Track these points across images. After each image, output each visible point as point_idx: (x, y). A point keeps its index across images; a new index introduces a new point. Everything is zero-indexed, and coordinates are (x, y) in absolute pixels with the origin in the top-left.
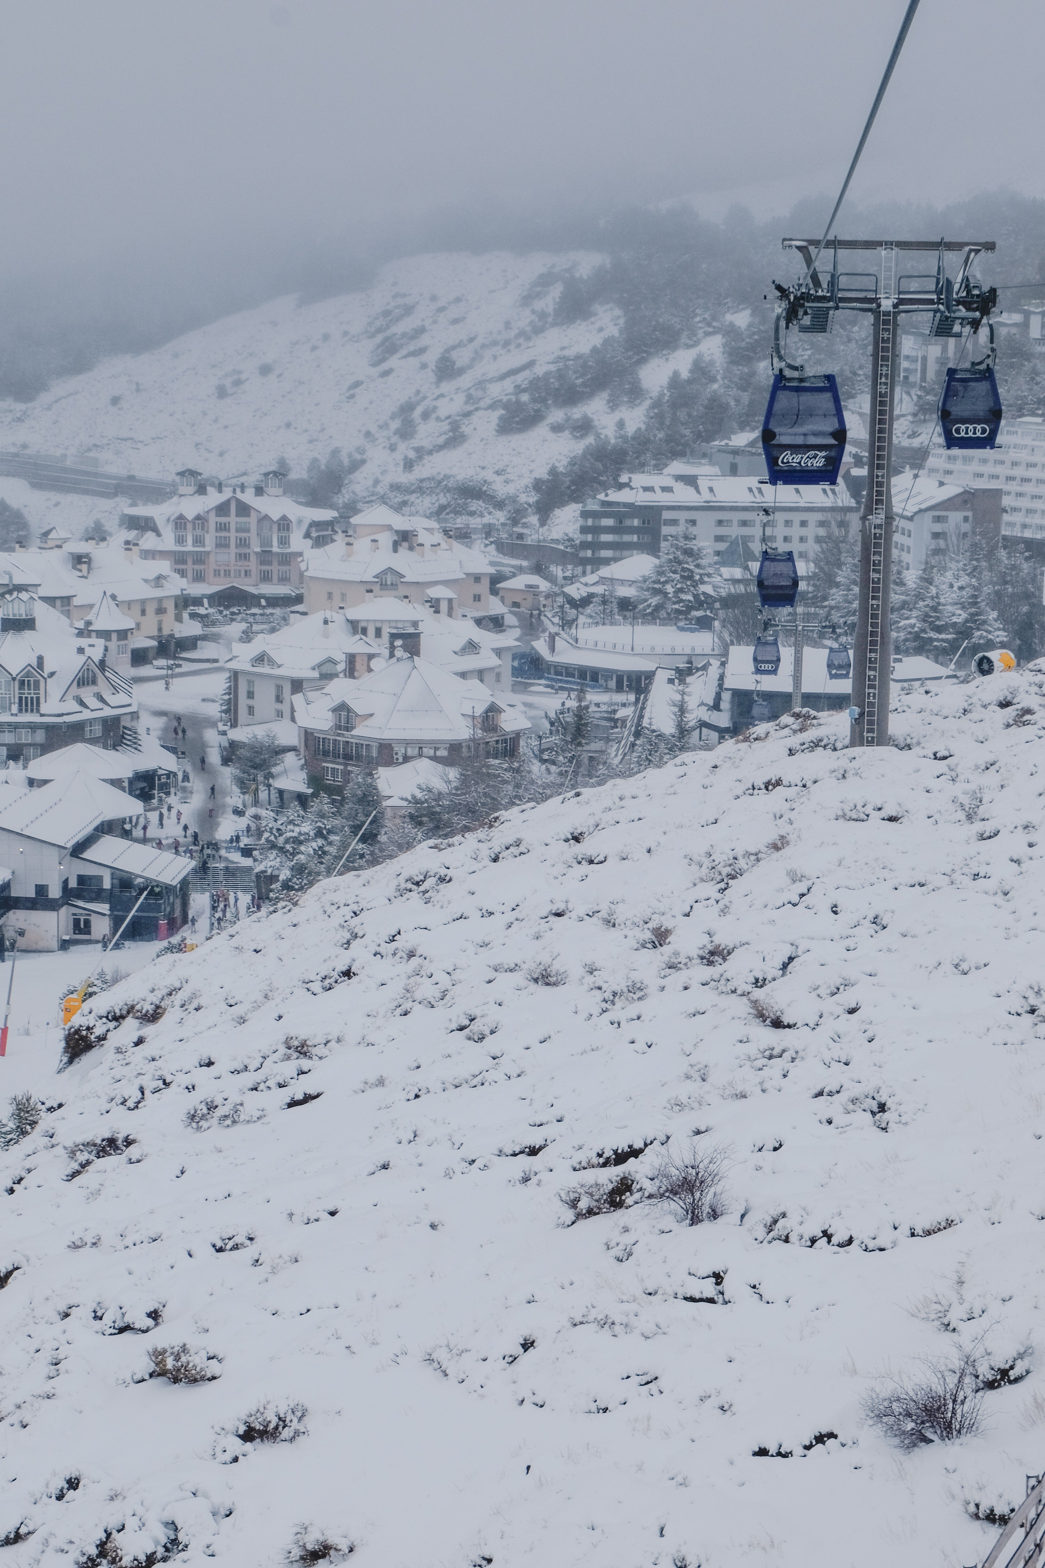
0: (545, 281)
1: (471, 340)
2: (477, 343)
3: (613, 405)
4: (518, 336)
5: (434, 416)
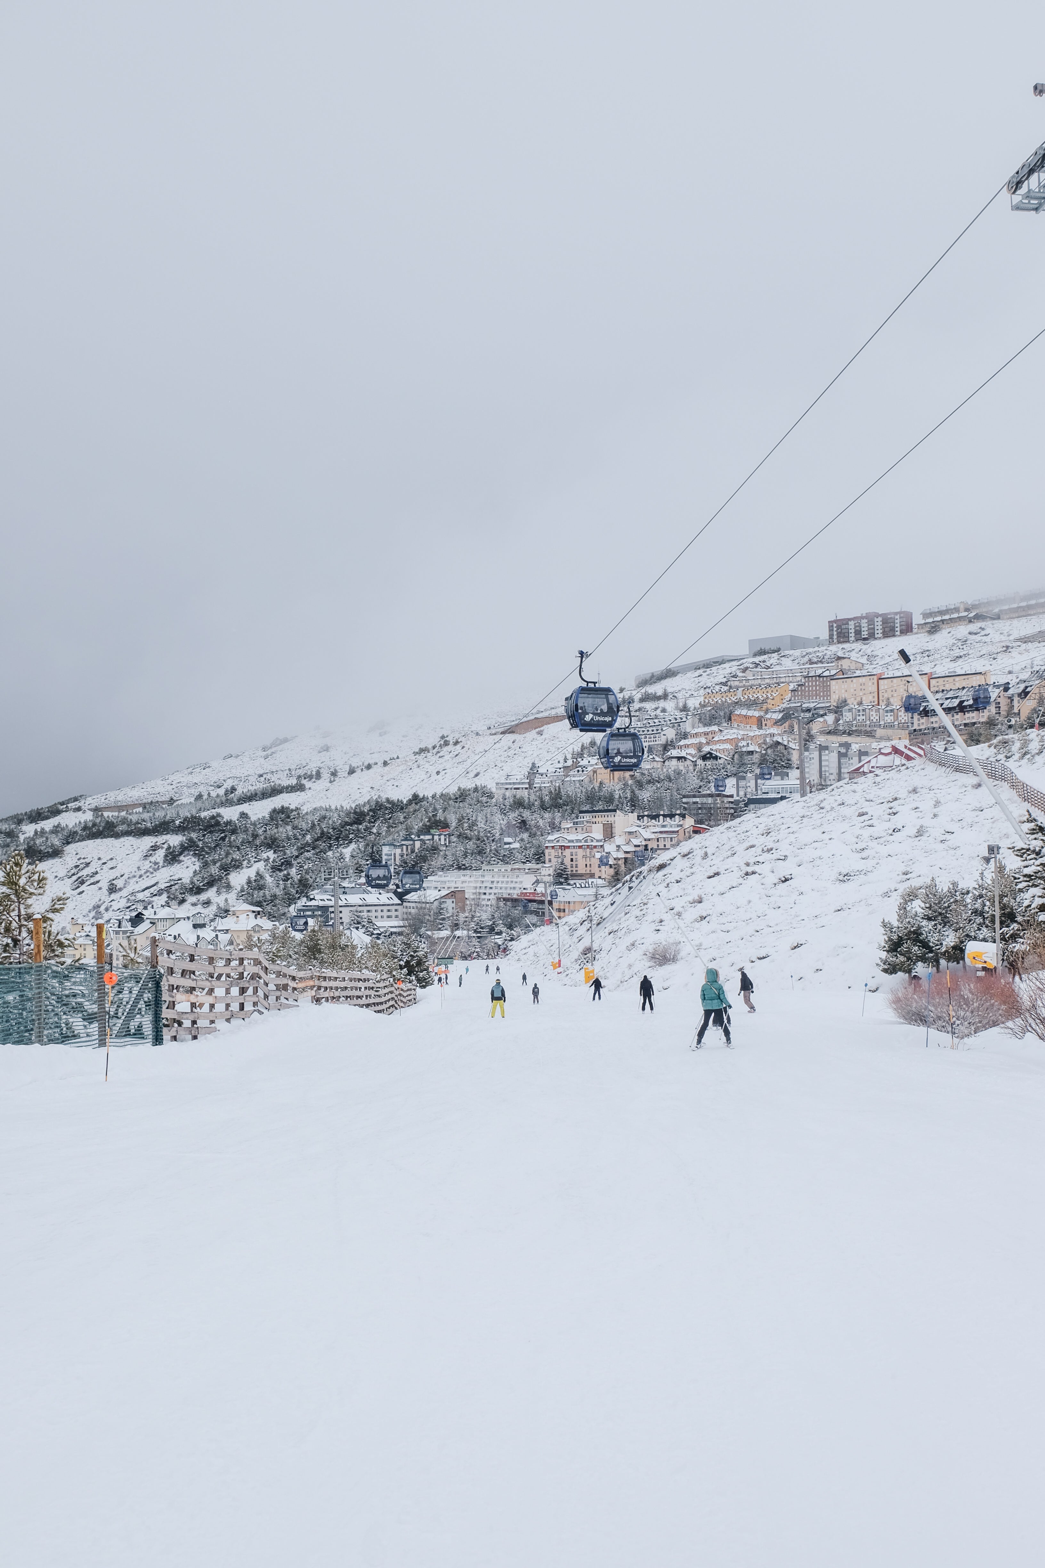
0: (155, 848)
1: (122, 876)
2: (126, 877)
3: (219, 893)
4: (145, 873)
5: (111, 909)
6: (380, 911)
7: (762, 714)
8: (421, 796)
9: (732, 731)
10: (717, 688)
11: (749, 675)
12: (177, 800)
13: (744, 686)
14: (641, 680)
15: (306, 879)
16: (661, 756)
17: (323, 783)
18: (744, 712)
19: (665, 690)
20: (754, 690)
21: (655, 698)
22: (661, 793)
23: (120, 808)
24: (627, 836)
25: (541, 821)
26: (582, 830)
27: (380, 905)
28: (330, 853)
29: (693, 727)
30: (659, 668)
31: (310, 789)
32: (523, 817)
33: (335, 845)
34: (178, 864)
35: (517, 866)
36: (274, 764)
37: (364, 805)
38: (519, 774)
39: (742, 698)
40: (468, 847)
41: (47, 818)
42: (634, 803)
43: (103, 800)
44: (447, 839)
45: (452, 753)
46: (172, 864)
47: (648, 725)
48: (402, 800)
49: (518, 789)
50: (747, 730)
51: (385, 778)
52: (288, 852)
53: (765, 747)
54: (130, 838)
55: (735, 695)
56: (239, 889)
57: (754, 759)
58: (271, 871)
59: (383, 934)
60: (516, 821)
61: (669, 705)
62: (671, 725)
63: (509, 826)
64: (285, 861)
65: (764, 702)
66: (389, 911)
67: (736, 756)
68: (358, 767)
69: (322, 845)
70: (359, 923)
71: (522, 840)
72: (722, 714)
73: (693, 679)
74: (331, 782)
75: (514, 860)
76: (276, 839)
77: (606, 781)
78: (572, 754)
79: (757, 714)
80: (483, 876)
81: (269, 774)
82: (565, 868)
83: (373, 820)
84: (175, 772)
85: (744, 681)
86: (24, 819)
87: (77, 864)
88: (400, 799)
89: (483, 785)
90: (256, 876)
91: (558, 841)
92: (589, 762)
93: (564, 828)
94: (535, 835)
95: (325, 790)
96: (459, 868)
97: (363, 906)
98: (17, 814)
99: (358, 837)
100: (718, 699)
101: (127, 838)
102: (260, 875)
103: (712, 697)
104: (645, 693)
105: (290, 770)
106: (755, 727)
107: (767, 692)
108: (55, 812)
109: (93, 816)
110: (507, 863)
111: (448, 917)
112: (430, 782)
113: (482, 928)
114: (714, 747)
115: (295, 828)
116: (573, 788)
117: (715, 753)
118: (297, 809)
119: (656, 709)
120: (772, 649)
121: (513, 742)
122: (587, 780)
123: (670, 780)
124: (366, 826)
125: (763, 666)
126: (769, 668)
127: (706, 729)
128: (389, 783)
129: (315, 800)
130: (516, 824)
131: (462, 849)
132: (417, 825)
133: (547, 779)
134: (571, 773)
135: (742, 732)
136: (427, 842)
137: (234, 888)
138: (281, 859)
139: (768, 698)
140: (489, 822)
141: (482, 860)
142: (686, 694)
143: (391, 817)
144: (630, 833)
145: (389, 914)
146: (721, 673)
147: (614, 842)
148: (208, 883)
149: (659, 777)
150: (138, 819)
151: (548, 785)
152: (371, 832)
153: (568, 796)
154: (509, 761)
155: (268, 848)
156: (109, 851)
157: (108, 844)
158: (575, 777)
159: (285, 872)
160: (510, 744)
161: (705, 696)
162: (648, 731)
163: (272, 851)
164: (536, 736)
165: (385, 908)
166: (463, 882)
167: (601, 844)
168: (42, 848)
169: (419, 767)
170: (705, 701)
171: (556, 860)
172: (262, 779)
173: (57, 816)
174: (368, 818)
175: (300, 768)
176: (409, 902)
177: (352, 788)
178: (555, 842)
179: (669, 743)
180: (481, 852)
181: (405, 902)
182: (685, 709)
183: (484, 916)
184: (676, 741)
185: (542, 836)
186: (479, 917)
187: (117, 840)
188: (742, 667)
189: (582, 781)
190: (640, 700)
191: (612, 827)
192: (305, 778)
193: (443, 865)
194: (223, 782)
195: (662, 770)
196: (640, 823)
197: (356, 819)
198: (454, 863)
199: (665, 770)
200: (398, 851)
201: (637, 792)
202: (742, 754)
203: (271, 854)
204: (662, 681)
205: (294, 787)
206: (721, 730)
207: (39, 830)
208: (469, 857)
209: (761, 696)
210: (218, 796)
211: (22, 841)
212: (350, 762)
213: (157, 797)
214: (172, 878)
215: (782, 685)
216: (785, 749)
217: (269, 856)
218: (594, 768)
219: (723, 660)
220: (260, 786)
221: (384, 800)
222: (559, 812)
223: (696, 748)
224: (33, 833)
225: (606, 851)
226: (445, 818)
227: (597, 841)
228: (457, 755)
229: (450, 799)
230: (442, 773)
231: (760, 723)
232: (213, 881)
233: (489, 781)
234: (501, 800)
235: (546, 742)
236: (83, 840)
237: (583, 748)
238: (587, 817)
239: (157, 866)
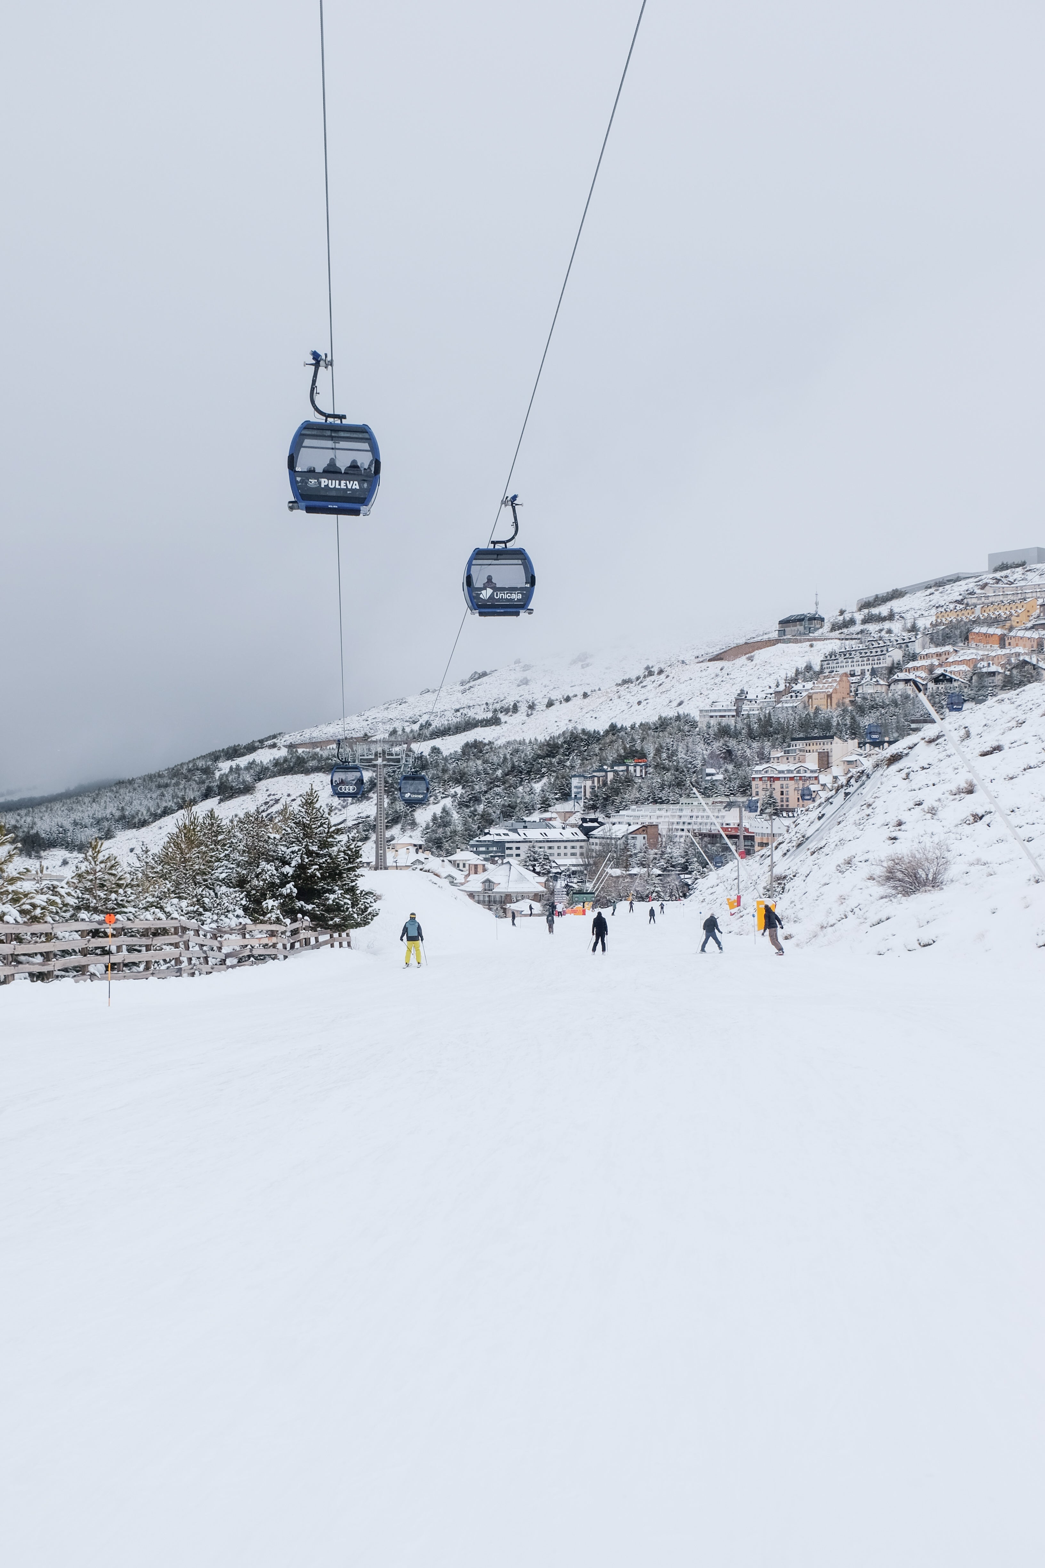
6: (562, 848)
7: (1006, 632)
8: (619, 726)
9: (969, 652)
10: (952, 606)
11: (989, 591)
12: (372, 736)
13: (983, 603)
14: (863, 603)
15: (488, 814)
16: (885, 679)
17: (520, 716)
18: (984, 630)
19: (891, 610)
20: (995, 607)
21: (880, 619)
22: (885, 720)
23: (314, 744)
24: (846, 766)
25: (748, 751)
26: (795, 759)
27: (563, 841)
28: (520, 789)
29: (924, 648)
30: (883, 590)
31: (506, 722)
32: (728, 747)
33: (526, 779)
34: (367, 801)
35: (719, 799)
36: (471, 699)
37: (559, 737)
38: (725, 700)
39: (981, 616)
40: (666, 778)
41: (243, 755)
42: (854, 731)
43: (298, 737)
44: (644, 771)
45: (656, 682)
46: (361, 801)
47: (871, 647)
48: (598, 732)
49: (724, 716)
50: (988, 650)
51: (584, 711)
52: (477, 787)
53: (1009, 668)
54: (320, 774)
55: (973, 613)
56: (424, 826)
57: (996, 681)
58: (458, 807)
59: (564, 873)
60: (720, 751)
61: (896, 626)
62: (898, 646)
63: (712, 756)
64: (473, 797)
65: (1008, 619)
66: (573, 847)
67: (975, 678)
68: (557, 700)
69: (512, 779)
70: (535, 860)
71: (726, 771)
72: (957, 632)
73: (924, 598)
74: (528, 715)
75: (716, 793)
76: (465, 774)
77: (823, 707)
78: (785, 680)
79: (999, 632)
80: (681, 810)
81: (465, 709)
82: (774, 802)
83: (567, 753)
84: (372, 708)
85: (983, 598)
86: (221, 756)
87: (267, 801)
88: (596, 730)
89: (686, 714)
90: (442, 813)
91: (766, 772)
92: (804, 687)
93: (774, 758)
94: (741, 765)
95: (521, 724)
96: (655, 802)
97: (544, 841)
98: (216, 751)
99: (551, 771)
100: (952, 618)
101: (317, 774)
102: (446, 811)
103: (946, 615)
104: (868, 614)
105: (487, 704)
106: (996, 646)
107: (1011, 608)
108: (251, 748)
109: (288, 752)
110: (709, 797)
111: (636, 854)
112: (630, 712)
113: (673, 866)
114: (949, 669)
115: (485, 762)
116: (785, 715)
117: (949, 675)
118: (490, 743)
119: (881, 631)
120: (1016, 563)
121: (721, 669)
122: (801, 706)
123: (896, 705)
124: (560, 759)
125: (1006, 582)
126: (1012, 583)
127: (939, 650)
128: (587, 715)
129: (510, 734)
130: (720, 754)
131: (659, 780)
132: (611, 755)
133: (756, 706)
134: (784, 698)
135: (981, 653)
136: (621, 773)
137: (419, 826)
138: (469, 795)
139: (1011, 615)
140: (690, 751)
141: (681, 793)
142: (915, 615)
143: (586, 750)
144: (849, 762)
145: (573, 851)
146: (956, 591)
147: (831, 773)
148: (393, 820)
149: (883, 702)
150: (329, 755)
151: (757, 712)
152: (564, 766)
153: (779, 723)
154: (715, 688)
155: (456, 784)
156: (299, 787)
157: (298, 780)
158: (788, 703)
159: (472, 809)
160: (718, 671)
161: (938, 615)
162: (871, 652)
163: (461, 787)
164: (746, 662)
165: (569, 845)
166: (658, 817)
167: (816, 775)
168: (234, 784)
169: (620, 697)
170: (937, 621)
171: (764, 793)
172: (459, 714)
173: (253, 753)
174: (562, 750)
175: (497, 703)
176: (596, 838)
177: (549, 722)
178: (763, 772)
179: (895, 666)
180: (680, 784)
181: (592, 837)
182: (914, 629)
183: (676, 852)
184: (904, 663)
185: (749, 766)
186: (670, 853)
187: (308, 776)
188: (980, 583)
189: (796, 707)
190: (862, 621)
191: (828, 756)
192: (501, 712)
193: (637, 798)
194: (418, 717)
195: (887, 694)
196: (861, 751)
197: (549, 751)
198: (649, 796)
199: (890, 695)
200: (589, 783)
201: (858, 718)
202: (981, 676)
203: (459, 790)
204: (887, 603)
205: (489, 721)
206: (956, 651)
207: (234, 767)
208: (666, 789)
209: (1003, 613)
210: (412, 731)
211: (217, 778)
212: (549, 695)
213: (351, 733)
214: (359, 816)
215: (1028, 600)
216: (1034, 669)
217: (457, 792)
218: (810, 693)
219: (958, 577)
220: (454, 719)
221: (580, 731)
222: (769, 741)
223: (926, 671)
224: (229, 770)
225: (821, 782)
226: (642, 747)
227: (812, 771)
228: (660, 685)
229: (650, 728)
230: (644, 703)
231: (1002, 641)
232: (398, 818)
233: (692, 710)
234: (705, 728)
235: (757, 668)
236: (274, 776)
237: (798, 673)
238: (800, 745)
239: (346, 803)
